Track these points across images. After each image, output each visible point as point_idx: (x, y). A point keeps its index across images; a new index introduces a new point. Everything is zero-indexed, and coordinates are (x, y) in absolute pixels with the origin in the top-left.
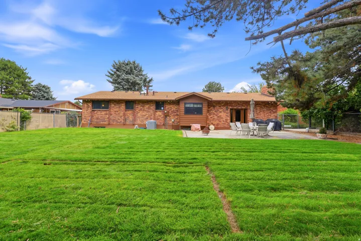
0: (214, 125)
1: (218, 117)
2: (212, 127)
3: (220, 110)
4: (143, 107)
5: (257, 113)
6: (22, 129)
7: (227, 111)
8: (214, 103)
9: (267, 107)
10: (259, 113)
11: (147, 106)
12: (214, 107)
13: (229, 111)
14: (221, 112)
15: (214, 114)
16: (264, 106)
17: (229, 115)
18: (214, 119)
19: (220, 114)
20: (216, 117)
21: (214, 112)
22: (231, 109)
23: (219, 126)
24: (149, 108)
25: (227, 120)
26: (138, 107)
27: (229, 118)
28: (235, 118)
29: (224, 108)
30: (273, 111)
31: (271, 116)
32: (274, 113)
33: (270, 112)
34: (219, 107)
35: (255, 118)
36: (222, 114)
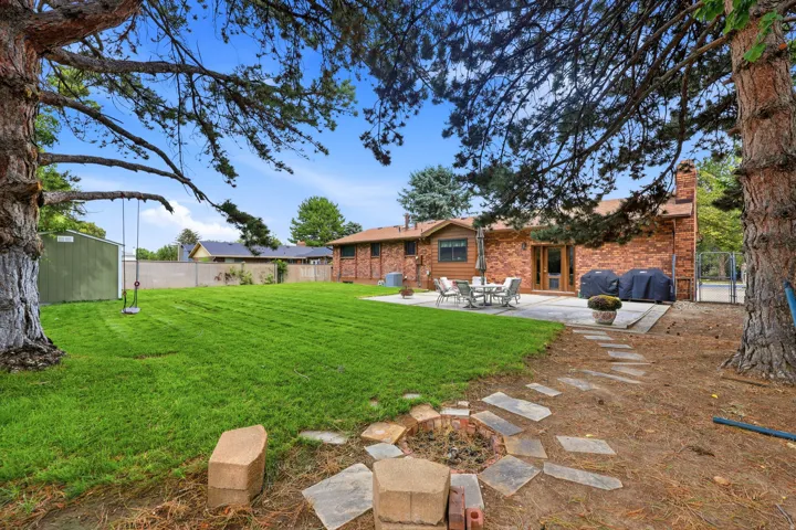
1: (505, 265)
3: (510, 251)
4: (391, 250)
6: (279, 282)
7: (523, 253)
8: (498, 236)
10: (610, 252)
11: (395, 249)
12: (497, 243)
13: (528, 251)
14: (510, 255)
15: (497, 259)
17: (529, 259)
18: (497, 269)
19: (510, 260)
20: (500, 266)
21: (496, 255)
22: (535, 248)
24: (397, 253)
25: (523, 271)
26: (385, 251)
27: (528, 268)
28: (546, 268)
29: (519, 246)
30: (655, 247)
31: (647, 259)
32: (659, 250)
33: (647, 251)
34: (508, 243)
35: (595, 266)
36: (514, 259)
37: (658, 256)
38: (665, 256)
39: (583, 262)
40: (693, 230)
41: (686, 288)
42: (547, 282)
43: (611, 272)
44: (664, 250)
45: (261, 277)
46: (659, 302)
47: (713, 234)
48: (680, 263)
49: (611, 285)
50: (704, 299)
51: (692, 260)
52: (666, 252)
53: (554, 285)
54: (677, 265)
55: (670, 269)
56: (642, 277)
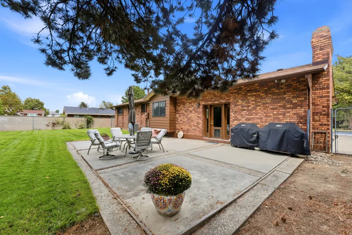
0: (184, 131)
1: (188, 119)
2: (181, 134)
3: (191, 109)
5: (248, 110)
6: (88, 128)
7: (198, 110)
9: (274, 94)
10: (254, 108)
13: (201, 109)
14: (191, 112)
15: (184, 115)
16: (266, 92)
17: (201, 115)
18: (184, 122)
19: (191, 115)
20: (186, 120)
21: (184, 112)
22: (205, 107)
23: (189, 133)
25: (198, 123)
27: (201, 122)
28: (212, 121)
29: (195, 105)
30: (291, 103)
31: (284, 114)
32: (295, 106)
33: (284, 107)
34: (190, 103)
35: (243, 120)
36: (193, 115)
37: (294, 111)
38: (301, 111)
39: (236, 117)
40: (328, 88)
41: (322, 140)
42: (213, 131)
43: (254, 125)
44: (299, 106)
45: (76, 125)
46: (293, 156)
47: (346, 98)
48: (317, 118)
49: (252, 137)
50: (340, 151)
51: (328, 115)
52: (301, 107)
53: (217, 134)
54: (314, 120)
55: (305, 124)
56: (277, 130)
